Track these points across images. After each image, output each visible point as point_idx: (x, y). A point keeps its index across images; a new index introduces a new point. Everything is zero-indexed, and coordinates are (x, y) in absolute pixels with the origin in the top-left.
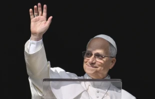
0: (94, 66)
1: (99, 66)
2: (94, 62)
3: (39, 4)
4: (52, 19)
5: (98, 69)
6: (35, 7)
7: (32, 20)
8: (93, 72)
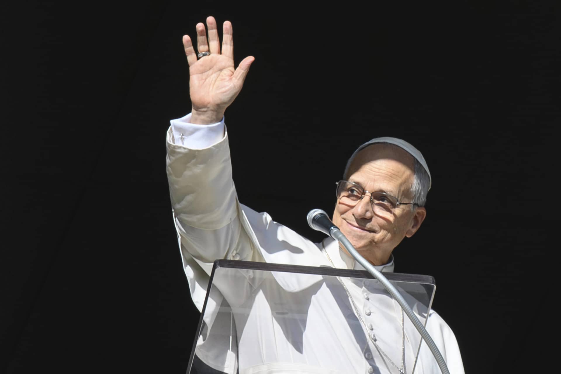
0: (369, 225)
1: (382, 227)
2: (368, 214)
3: (210, 19)
4: (252, 66)
5: (378, 236)
6: (200, 26)
7: (192, 69)
8: (362, 243)
